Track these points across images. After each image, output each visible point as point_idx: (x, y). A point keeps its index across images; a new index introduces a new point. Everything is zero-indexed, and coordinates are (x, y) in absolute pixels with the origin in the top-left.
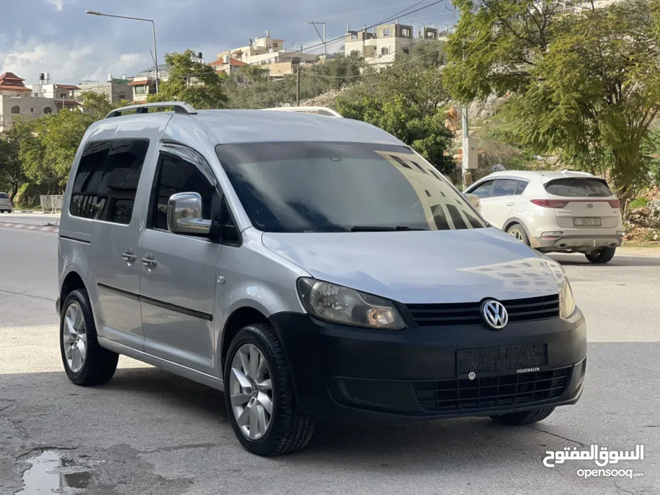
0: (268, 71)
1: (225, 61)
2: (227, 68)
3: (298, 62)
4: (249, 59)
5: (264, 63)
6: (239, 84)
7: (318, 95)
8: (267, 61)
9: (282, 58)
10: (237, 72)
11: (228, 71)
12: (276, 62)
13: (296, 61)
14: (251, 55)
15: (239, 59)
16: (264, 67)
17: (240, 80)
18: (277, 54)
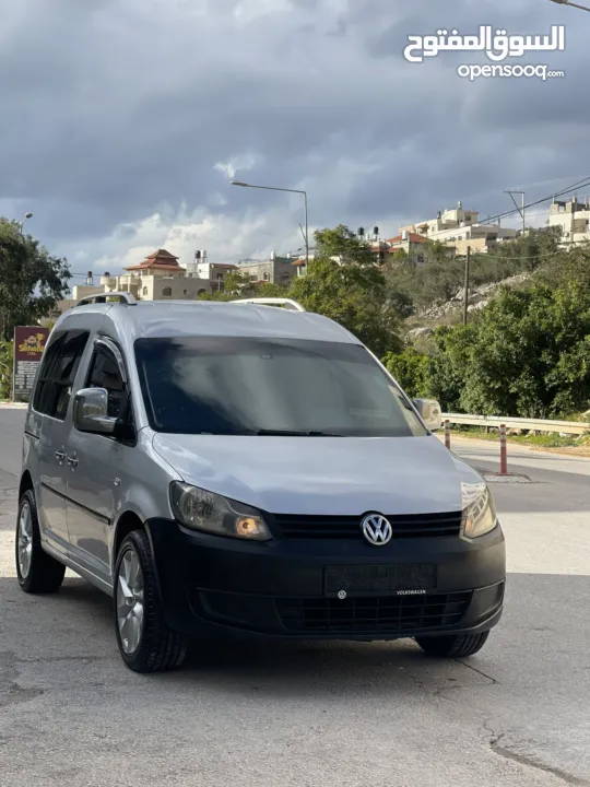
0: (454, 249)
1: (404, 237)
2: (406, 246)
3: (495, 238)
4: (436, 235)
5: (453, 240)
6: (419, 264)
7: (505, 278)
8: (457, 237)
9: (475, 234)
10: (418, 250)
11: (407, 251)
12: (468, 237)
13: (491, 238)
14: (439, 229)
15: (424, 235)
16: (450, 244)
17: (421, 259)
18: (468, 229)
